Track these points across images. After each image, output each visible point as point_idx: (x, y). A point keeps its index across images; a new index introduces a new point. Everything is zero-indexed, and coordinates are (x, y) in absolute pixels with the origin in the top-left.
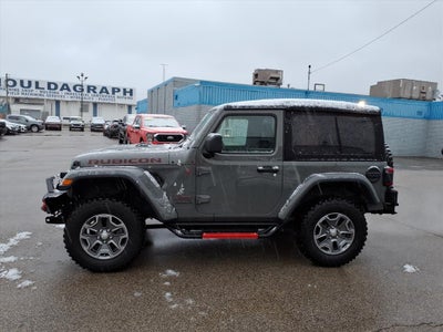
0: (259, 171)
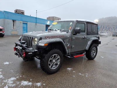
0: (83, 38)
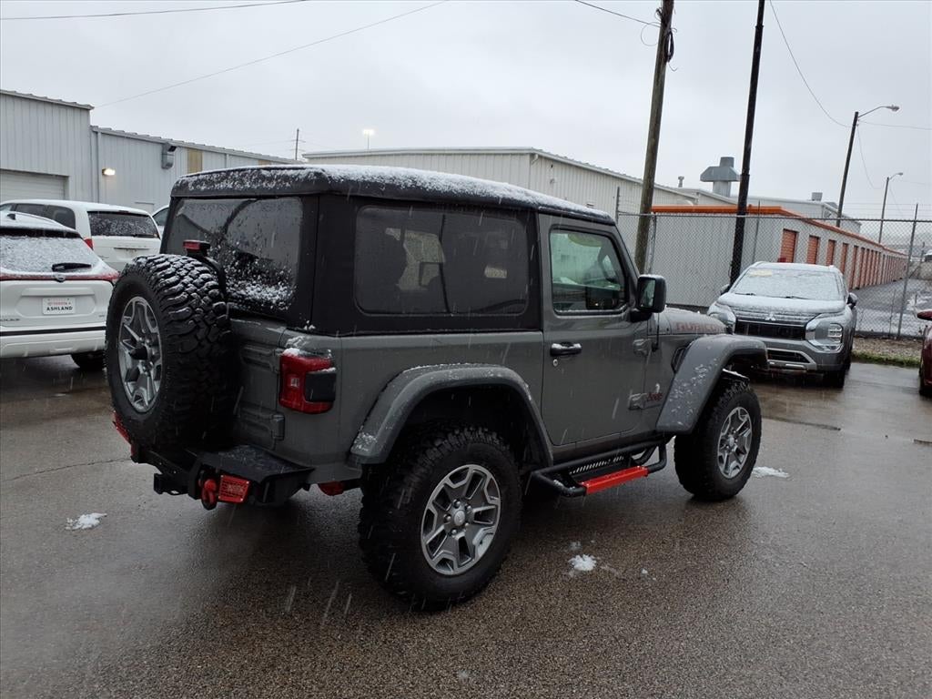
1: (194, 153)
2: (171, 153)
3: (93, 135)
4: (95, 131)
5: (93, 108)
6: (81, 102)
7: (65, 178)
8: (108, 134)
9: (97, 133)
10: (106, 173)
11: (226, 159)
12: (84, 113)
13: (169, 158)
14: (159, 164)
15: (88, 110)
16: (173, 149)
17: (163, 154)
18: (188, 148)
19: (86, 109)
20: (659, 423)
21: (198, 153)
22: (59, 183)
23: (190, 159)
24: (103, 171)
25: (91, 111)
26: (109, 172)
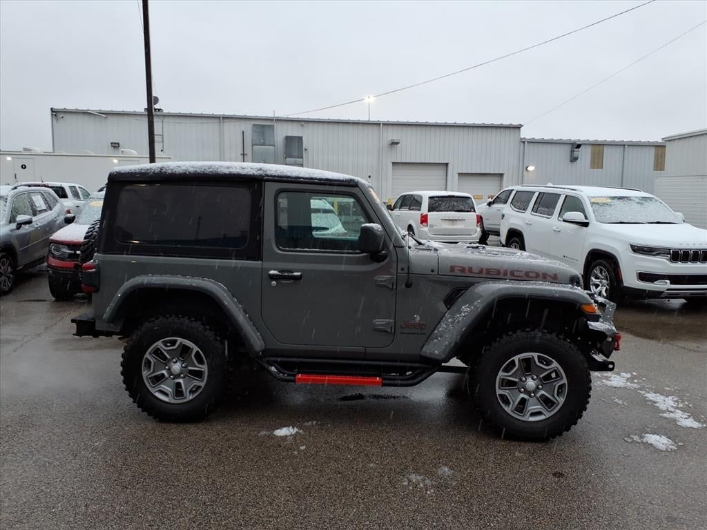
1: (597, 148)
2: (577, 150)
3: (522, 144)
4: (523, 142)
5: (522, 126)
6: (515, 123)
7: (501, 175)
8: (533, 142)
9: (524, 142)
10: (528, 169)
11: (624, 149)
12: (517, 130)
13: (576, 154)
14: (569, 159)
15: (519, 128)
16: (579, 146)
17: (572, 151)
18: (592, 144)
19: (518, 127)
20: (423, 350)
21: (601, 147)
22: (498, 178)
23: (593, 154)
24: (527, 167)
25: (522, 128)
26: (531, 168)
